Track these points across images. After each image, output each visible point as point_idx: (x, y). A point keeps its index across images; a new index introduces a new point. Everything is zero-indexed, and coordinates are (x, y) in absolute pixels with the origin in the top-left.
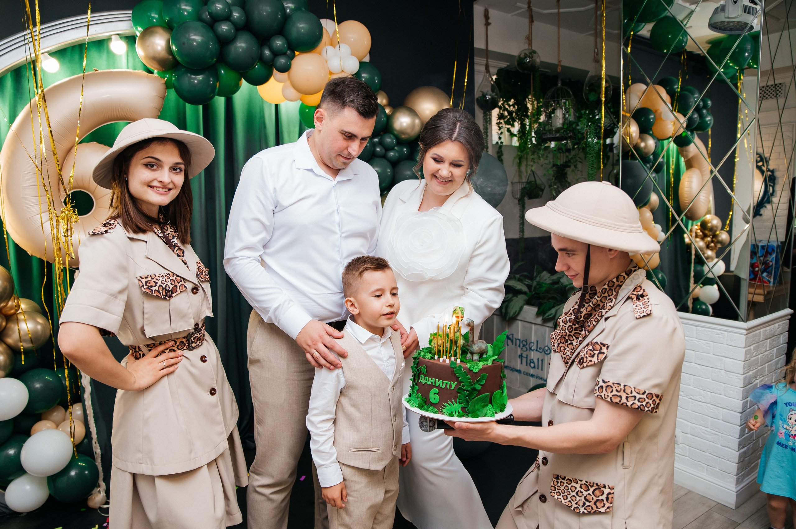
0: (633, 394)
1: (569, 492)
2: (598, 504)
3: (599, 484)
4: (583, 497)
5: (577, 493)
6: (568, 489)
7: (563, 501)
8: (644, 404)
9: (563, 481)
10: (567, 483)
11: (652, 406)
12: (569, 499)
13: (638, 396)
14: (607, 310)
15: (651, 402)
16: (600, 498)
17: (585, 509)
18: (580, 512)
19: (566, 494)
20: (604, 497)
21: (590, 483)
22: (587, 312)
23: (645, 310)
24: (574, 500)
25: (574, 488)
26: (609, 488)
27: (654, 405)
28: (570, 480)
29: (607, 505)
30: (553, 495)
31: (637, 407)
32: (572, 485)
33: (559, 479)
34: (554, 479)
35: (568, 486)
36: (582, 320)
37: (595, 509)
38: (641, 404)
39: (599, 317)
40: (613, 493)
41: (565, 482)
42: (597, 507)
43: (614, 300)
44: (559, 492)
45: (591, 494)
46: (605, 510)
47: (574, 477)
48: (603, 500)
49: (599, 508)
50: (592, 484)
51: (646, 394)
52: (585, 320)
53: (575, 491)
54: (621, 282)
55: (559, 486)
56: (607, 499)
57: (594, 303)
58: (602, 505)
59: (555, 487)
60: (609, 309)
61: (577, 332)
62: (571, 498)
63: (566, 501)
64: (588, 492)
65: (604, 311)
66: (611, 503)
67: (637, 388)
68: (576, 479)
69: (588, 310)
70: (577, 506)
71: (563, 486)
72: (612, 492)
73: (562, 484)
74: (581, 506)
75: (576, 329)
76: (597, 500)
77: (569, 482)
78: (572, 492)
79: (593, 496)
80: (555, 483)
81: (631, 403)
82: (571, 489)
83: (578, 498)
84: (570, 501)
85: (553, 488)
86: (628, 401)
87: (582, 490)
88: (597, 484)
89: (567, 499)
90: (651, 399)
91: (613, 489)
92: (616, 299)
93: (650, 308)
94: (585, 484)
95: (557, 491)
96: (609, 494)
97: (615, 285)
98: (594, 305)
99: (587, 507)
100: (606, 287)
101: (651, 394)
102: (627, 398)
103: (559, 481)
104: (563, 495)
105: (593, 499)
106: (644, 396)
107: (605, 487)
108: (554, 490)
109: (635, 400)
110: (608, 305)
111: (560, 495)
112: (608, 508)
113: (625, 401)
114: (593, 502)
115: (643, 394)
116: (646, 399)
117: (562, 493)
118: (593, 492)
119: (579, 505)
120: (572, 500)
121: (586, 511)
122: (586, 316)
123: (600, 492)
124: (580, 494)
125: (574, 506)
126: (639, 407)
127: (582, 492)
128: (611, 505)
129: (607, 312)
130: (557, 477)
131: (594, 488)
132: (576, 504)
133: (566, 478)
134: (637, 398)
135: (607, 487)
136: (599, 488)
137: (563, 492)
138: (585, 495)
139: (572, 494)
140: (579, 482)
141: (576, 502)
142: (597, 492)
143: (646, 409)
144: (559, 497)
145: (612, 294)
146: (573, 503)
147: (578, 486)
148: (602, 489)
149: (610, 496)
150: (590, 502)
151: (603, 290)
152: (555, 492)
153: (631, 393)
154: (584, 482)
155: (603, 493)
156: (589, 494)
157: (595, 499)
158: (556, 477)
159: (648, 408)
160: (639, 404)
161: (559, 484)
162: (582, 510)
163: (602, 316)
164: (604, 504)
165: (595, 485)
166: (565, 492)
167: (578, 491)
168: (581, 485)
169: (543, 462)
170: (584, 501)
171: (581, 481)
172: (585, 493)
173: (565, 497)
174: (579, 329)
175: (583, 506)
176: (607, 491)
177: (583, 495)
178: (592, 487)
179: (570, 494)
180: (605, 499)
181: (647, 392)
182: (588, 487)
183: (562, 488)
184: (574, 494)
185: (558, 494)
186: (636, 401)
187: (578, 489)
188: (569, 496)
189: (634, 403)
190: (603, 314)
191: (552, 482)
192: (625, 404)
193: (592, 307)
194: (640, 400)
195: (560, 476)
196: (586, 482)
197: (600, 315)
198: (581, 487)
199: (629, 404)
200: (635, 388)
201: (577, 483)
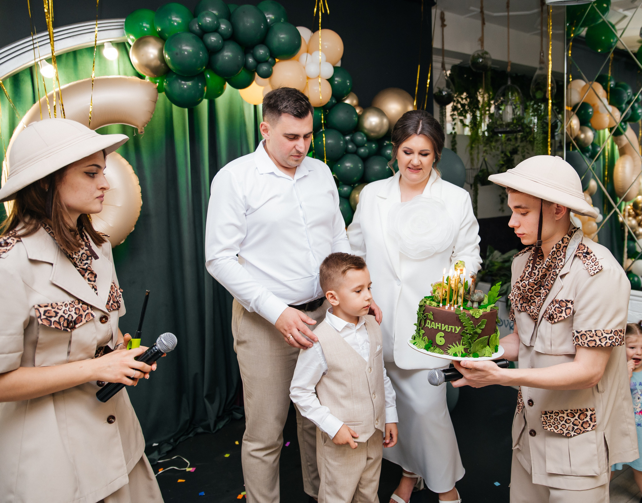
0: (604, 336)
1: (559, 422)
2: (584, 425)
3: (582, 410)
4: (571, 423)
5: (566, 422)
6: (558, 420)
7: (556, 431)
8: (614, 340)
9: (551, 415)
10: (555, 415)
11: (620, 340)
12: (560, 428)
13: (608, 336)
14: (560, 269)
15: (618, 337)
16: (585, 420)
17: (575, 432)
18: (571, 435)
19: (556, 424)
20: (588, 419)
21: (575, 410)
22: (542, 274)
23: (597, 267)
24: (564, 427)
25: (562, 418)
26: (591, 410)
27: (621, 339)
28: (558, 413)
29: (592, 424)
30: (546, 428)
31: (610, 345)
32: (559, 416)
33: (547, 414)
34: (543, 416)
35: (557, 417)
36: (539, 281)
37: (583, 430)
38: (612, 341)
39: (555, 276)
40: (595, 414)
41: (553, 415)
42: (584, 428)
43: (563, 259)
44: (550, 425)
45: (577, 419)
46: (592, 428)
47: (560, 409)
48: (587, 421)
49: (587, 429)
50: (576, 411)
51: (613, 332)
52: (541, 280)
53: (563, 420)
54: (566, 243)
55: (549, 420)
56: (591, 419)
57: (547, 265)
58: (588, 425)
59: (546, 422)
60: (562, 268)
61: (537, 291)
62: (561, 426)
63: (558, 430)
64: (575, 418)
65: (557, 271)
66: (595, 422)
67: (605, 329)
68: (562, 411)
69: (543, 272)
70: (568, 431)
71: (552, 419)
72: (593, 413)
73: (551, 417)
74: (571, 431)
75: (535, 290)
76: (583, 423)
77: (557, 415)
78: (562, 421)
79: (579, 420)
80: (546, 418)
81: (604, 343)
82: (560, 420)
83: (567, 425)
84: (561, 429)
85: (544, 423)
86: (601, 342)
87: (569, 418)
88: (580, 410)
89: (558, 428)
90: (617, 335)
91: (594, 410)
92: (565, 258)
93: (600, 265)
94: (570, 412)
95: (548, 424)
96: (592, 415)
97: (562, 247)
98: (547, 266)
99: (576, 430)
100: (554, 249)
101: (616, 331)
102: (600, 340)
103: (548, 416)
104: (554, 426)
105: (579, 422)
106: (612, 334)
107: (587, 410)
108: (546, 424)
109: (606, 340)
110: (560, 264)
111: (552, 426)
112: (593, 426)
113: (600, 343)
114: (580, 425)
115: (611, 333)
116: (614, 336)
117: (553, 425)
118: (579, 417)
119: (569, 431)
120: (563, 428)
121: (576, 434)
122: (542, 277)
123: (584, 416)
124: (568, 421)
125: (566, 432)
126: (611, 344)
127: (570, 420)
128: (595, 423)
129: (560, 270)
130: (546, 413)
131: (578, 414)
132: (567, 430)
133: (554, 412)
134: (608, 338)
135: (589, 410)
136: (583, 412)
137: (554, 423)
138: (573, 421)
139: (562, 423)
140: (565, 411)
141: (566, 429)
142: (582, 416)
143: (617, 344)
144: (551, 428)
145: (561, 255)
146: (564, 430)
147: (565, 415)
148: (585, 412)
149: (593, 417)
150: (577, 426)
151: (552, 252)
152: (547, 425)
153: (602, 335)
154: (569, 411)
155: (587, 416)
156: (576, 419)
157: (581, 422)
158: (544, 413)
159: (617, 342)
160: (611, 342)
161: (549, 419)
162: (573, 433)
163: (557, 275)
164: (590, 424)
165: (579, 411)
166: (555, 423)
167: (566, 419)
168: (567, 414)
169: (529, 404)
170: (573, 426)
171: (567, 411)
172: (572, 420)
173: (556, 427)
174: (538, 289)
175: (572, 431)
176: (589, 413)
177: (571, 421)
178: (576, 413)
179: (560, 424)
180: (589, 420)
181: (613, 331)
182: (574, 414)
183: (552, 421)
184: (563, 422)
185: (550, 426)
186: (608, 341)
187: (566, 418)
188: (559, 426)
189: (606, 343)
190: (557, 273)
191: (542, 418)
192: (600, 345)
193: (546, 269)
194: (610, 338)
195: (548, 412)
196: (572, 410)
197: (555, 275)
198: (568, 416)
199: (603, 344)
200: (604, 330)
201: (564, 413)
